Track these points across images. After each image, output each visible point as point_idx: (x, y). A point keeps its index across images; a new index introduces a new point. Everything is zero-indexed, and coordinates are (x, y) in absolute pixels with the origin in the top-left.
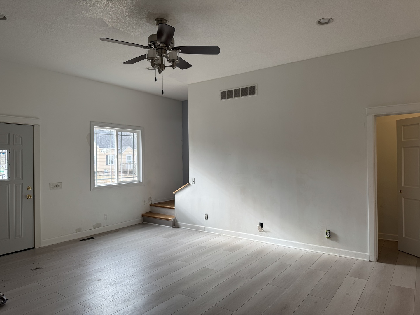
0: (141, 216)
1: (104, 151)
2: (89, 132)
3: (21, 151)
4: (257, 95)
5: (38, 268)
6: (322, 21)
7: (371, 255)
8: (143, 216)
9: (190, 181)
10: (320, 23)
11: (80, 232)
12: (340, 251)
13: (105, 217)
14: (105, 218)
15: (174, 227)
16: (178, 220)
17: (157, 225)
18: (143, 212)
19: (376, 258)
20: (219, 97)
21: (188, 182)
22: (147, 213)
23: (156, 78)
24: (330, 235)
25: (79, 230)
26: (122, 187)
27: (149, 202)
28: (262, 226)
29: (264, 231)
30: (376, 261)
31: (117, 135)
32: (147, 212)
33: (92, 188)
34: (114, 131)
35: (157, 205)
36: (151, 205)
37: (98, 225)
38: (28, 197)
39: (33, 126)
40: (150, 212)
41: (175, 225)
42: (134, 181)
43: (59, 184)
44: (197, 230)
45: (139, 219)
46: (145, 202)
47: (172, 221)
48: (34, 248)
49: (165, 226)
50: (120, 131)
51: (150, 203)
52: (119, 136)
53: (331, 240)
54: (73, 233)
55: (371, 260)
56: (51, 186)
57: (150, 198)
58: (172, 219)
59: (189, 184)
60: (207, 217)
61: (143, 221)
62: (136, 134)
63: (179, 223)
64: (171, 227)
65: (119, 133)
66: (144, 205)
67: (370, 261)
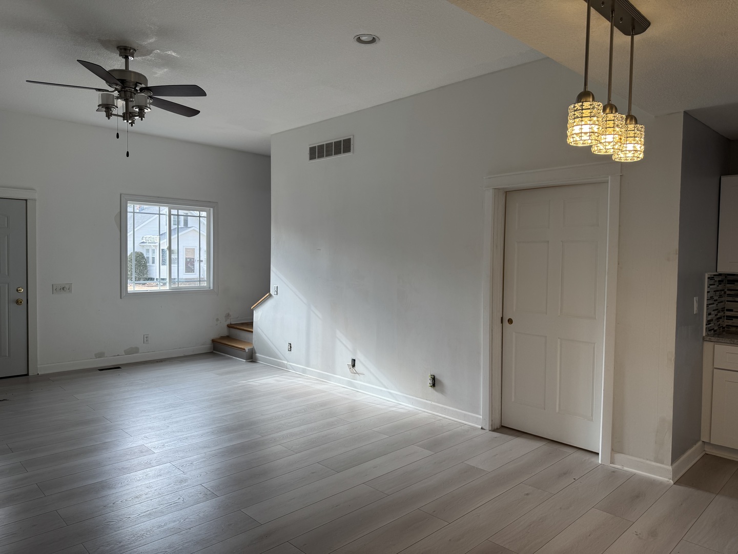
0: (210, 342)
1: (148, 239)
2: (119, 211)
3: (6, 237)
4: (353, 153)
5: (6, 400)
6: (363, 38)
7: (484, 419)
8: (213, 341)
9: (272, 291)
10: (359, 40)
11: (102, 358)
12: (445, 409)
13: (146, 339)
14: (145, 341)
15: (251, 360)
16: (257, 350)
17: (229, 356)
18: (214, 335)
19: (490, 424)
20: (308, 156)
21: (269, 291)
22: (223, 338)
23: (118, 134)
24: (434, 382)
25: (100, 355)
26: (177, 295)
27: (226, 321)
28: (354, 366)
29: (357, 373)
30: (490, 429)
31: (170, 215)
32: (221, 337)
33: (124, 294)
34: (165, 210)
35: (238, 327)
36: (230, 326)
37: (135, 350)
38: (18, 302)
39: (26, 200)
40: (228, 337)
41: (252, 358)
42: (200, 287)
43: (67, 287)
44: (278, 367)
45: (207, 346)
46: (217, 320)
47: (247, 351)
48: (27, 375)
49: (238, 358)
50: (174, 209)
51: (228, 322)
52: (172, 216)
53: (436, 390)
54: (91, 359)
55: (484, 428)
56: (54, 289)
57: (228, 316)
58: (247, 348)
59: (270, 295)
60: (291, 347)
61: (214, 350)
62: (204, 214)
63: (258, 355)
64: (245, 361)
65: (174, 212)
66: (217, 325)
67: (482, 428)
